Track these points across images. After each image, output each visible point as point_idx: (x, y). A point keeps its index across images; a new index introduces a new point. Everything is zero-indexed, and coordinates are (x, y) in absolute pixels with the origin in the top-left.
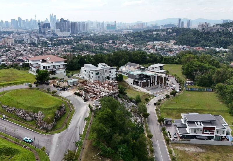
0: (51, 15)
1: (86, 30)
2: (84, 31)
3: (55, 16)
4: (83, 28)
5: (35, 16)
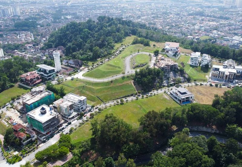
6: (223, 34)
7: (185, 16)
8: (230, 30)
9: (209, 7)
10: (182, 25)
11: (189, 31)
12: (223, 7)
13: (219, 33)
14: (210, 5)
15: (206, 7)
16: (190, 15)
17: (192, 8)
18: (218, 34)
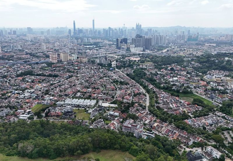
0: (138, 24)
1: (163, 43)
2: (161, 44)
3: (141, 25)
4: (160, 41)
5: (124, 25)
6: (56, 98)
7: (14, 78)
8: (61, 91)
9: (37, 63)
10: (10, 94)
11: (18, 102)
12: (50, 62)
13: (51, 98)
14: (38, 61)
15: (34, 64)
16: (18, 76)
17: (20, 66)
18: (51, 100)
